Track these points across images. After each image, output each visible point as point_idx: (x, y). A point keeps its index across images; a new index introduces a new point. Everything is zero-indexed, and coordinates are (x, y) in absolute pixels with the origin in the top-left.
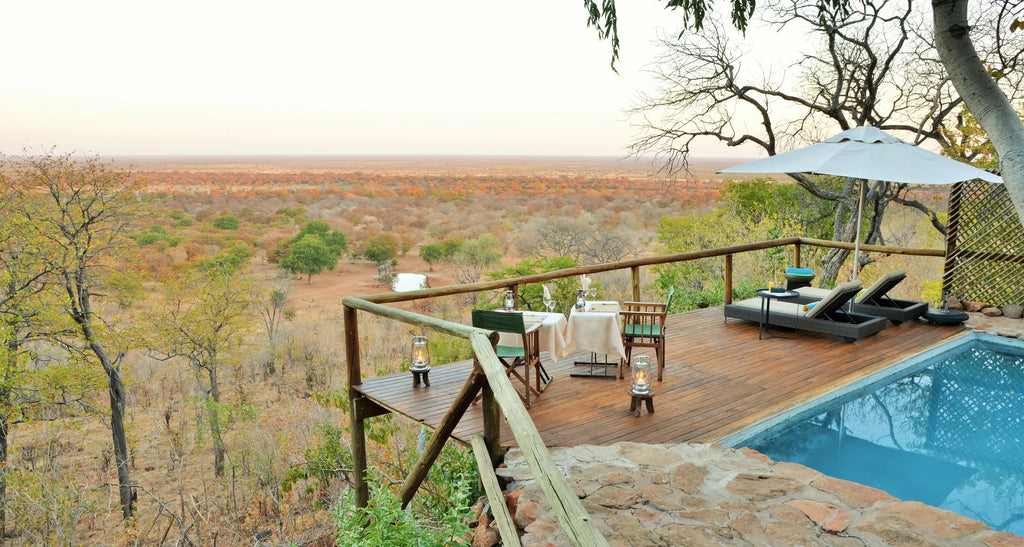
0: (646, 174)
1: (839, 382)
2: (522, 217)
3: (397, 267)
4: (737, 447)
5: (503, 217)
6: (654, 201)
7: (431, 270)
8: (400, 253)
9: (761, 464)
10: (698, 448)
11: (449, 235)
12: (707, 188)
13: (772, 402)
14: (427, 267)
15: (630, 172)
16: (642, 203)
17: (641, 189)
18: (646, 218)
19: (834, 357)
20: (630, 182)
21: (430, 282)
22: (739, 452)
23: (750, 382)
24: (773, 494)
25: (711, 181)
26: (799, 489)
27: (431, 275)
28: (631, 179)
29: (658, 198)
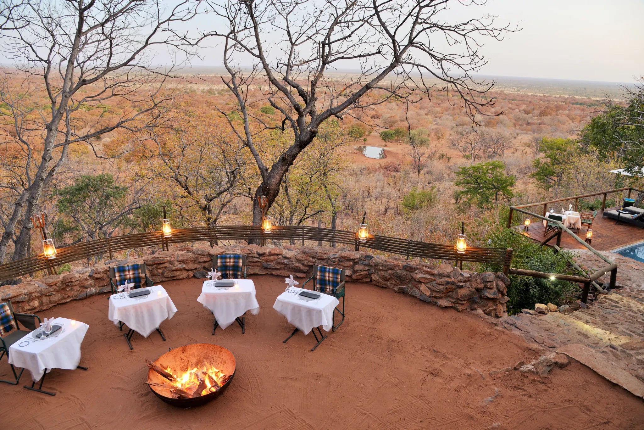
0: (516, 89)
1: (640, 241)
2: (437, 115)
3: (366, 142)
4: (615, 253)
5: (426, 114)
6: (521, 109)
7: (386, 146)
8: (367, 133)
9: (620, 257)
10: (605, 252)
11: (396, 125)
12: (557, 101)
13: (621, 244)
14: (384, 143)
15: (506, 87)
16: (513, 110)
17: (513, 100)
18: (516, 120)
19: (640, 233)
20: (506, 95)
21: (386, 153)
22: (615, 254)
23: (615, 238)
24: (624, 262)
25: (560, 97)
26: (630, 262)
27: (385, 148)
28: (506, 92)
29: (524, 107)
